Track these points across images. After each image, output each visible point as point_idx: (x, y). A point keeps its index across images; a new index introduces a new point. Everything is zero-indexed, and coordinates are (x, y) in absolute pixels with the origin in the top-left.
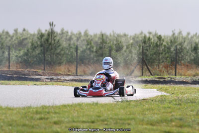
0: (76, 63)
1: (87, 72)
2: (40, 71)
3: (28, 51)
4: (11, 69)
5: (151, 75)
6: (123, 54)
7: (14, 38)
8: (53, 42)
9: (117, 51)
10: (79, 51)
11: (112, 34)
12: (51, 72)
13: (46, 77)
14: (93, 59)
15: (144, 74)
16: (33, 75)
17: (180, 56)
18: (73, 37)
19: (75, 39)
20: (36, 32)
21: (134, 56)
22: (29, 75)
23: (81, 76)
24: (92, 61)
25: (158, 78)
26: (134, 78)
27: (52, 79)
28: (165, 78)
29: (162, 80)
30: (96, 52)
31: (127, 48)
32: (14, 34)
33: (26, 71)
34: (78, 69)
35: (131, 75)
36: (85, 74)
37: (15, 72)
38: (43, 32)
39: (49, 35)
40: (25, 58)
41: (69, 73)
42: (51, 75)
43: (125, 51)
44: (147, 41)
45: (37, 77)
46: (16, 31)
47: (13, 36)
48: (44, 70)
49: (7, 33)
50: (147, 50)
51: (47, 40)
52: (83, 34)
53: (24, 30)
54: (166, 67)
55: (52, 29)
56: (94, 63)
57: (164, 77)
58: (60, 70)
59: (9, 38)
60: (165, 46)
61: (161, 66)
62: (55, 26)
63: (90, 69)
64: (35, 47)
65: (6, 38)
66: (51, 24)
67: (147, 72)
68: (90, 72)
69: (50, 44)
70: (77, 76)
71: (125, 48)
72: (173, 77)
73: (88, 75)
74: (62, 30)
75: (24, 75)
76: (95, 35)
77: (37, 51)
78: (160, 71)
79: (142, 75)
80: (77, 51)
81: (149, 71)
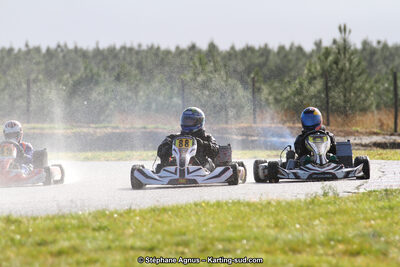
8: (347, 65)
32: (313, 51)
46: (318, 44)
47: (311, 55)
49: (300, 49)
62: (350, 31)
65: (298, 59)
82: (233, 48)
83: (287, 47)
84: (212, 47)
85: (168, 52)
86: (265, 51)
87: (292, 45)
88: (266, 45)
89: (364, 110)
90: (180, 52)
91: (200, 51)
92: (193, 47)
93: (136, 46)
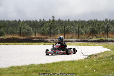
1: (69, 37)
2: (49, 37)
3: (43, 28)
4: (36, 37)
6: (84, 29)
7: (39, 23)
9: (82, 28)
11: (79, 20)
12: (53, 37)
13: (51, 40)
14: (71, 31)
15: (94, 37)
16: (45, 39)
17: (109, 29)
18: (63, 22)
19: (64, 23)
20: (48, 21)
21: (89, 30)
22: (43, 39)
24: (71, 32)
25: (100, 39)
27: (53, 41)
28: (103, 39)
29: (102, 40)
30: (73, 28)
31: (86, 26)
33: (42, 37)
34: (65, 36)
35: (88, 38)
36: (68, 38)
37: (38, 37)
39: (52, 21)
40: (43, 31)
42: (53, 39)
43: (85, 28)
44: (94, 23)
45: (47, 40)
46: (40, 20)
48: (51, 37)
49: (37, 21)
51: (52, 24)
52: (67, 21)
53: (44, 20)
54: (103, 34)
55: (53, 19)
57: (102, 38)
58: (57, 37)
60: (102, 25)
61: (101, 34)
63: (70, 36)
64: (47, 27)
65: (37, 23)
66: (53, 17)
67: (95, 37)
69: (53, 25)
70: (65, 39)
71: (85, 26)
72: (107, 38)
73: (69, 39)
74: (59, 19)
76: (72, 21)
77: (48, 29)
78: (101, 36)
79: (93, 38)
80: (64, 28)
81: (96, 36)
82: (23, 21)
83: (34, 21)
84: (19, 20)
85: (10, 21)
86: (30, 21)
87: (35, 21)
88: (30, 20)
90: (13, 21)
91: (17, 21)
92: (15, 20)
93: (4, 20)
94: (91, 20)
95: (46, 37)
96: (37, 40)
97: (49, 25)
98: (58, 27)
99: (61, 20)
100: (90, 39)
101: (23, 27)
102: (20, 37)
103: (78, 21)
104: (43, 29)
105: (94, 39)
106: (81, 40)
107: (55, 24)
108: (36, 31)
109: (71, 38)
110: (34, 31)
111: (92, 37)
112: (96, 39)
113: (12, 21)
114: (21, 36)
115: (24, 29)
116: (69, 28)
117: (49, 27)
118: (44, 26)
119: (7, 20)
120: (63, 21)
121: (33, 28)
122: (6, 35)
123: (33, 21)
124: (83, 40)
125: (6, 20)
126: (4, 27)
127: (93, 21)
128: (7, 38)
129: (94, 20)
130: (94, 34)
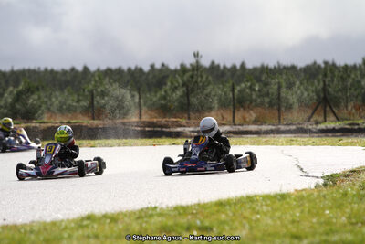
0: (231, 107)
1: (248, 120)
2: (183, 121)
3: (166, 92)
4: (142, 120)
5: (338, 120)
6: (296, 93)
7: (150, 77)
9: (287, 88)
10: (236, 91)
11: (277, 66)
13: (191, 129)
14: (256, 101)
15: (327, 119)
16: (173, 126)
18: (226, 72)
19: (229, 74)
20: (179, 67)
21: (311, 94)
22: (166, 126)
23: (240, 125)
24: (253, 104)
25: (349, 124)
26: (314, 126)
28: (358, 125)
29: (356, 127)
30: (259, 91)
31: (301, 84)
33: (163, 121)
34: (236, 115)
35: (309, 120)
36: (245, 122)
37: (149, 122)
38: (188, 66)
39: (193, 70)
40: (163, 102)
41: (223, 122)
43: (299, 88)
45: (179, 129)
46: (152, 66)
47: (148, 73)
48: (189, 118)
49: (141, 70)
50: (329, 85)
51: (192, 77)
52: (238, 66)
53: (163, 65)
54: (357, 108)
55: (197, 62)
56: (256, 106)
57: (357, 122)
59: (144, 77)
60: (353, 79)
61: (350, 108)
63: (252, 115)
64: (176, 88)
65: (140, 76)
66: (196, 55)
67: (333, 118)
68: (253, 118)
69: (196, 82)
70: (235, 125)
71: (298, 83)
73: (249, 124)
74: (213, 63)
75: (161, 127)
76: (255, 69)
77: (179, 93)
78: (350, 114)
79: (325, 121)
80: (233, 90)
81: (335, 114)
82: (98, 70)
83: (133, 68)
84: (86, 68)
85: (57, 73)
86: (119, 71)
87: (136, 68)
88: (120, 68)
89: (210, 109)
90: (64, 72)
91: (77, 72)
92: (73, 69)
93: (37, 69)
94: (315, 63)
95: (175, 120)
96: (147, 129)
97: (183, 80)
98: (211, 87)
99: (218, 66)
100: (317, 123)
101: (99, 90)
102: (91, 121)
103: (275, 68)
104: (163, 93)
105: (330, 125)
106: (288, 128)
107: (202, 77)
108: (142, 101)
109: (255, 122)
110: (137, 100)
111: (321, 119)
112: (337, 125)
113: (63, 70)
114: (93, 119)
115: (103, 94)
116: (247, 90)
117: (185, 88)
118: (169, 84)
119: (46, 69)
120: (225, 67)
121: (131, 91)
122: (46, 116)
123: (129, 69)
124: (293, 127)
125: (42, 69)
126: (38, 89)
127: (323, 65)
128: (50, 125)
129: (326, 63)
130: (328, 108)
